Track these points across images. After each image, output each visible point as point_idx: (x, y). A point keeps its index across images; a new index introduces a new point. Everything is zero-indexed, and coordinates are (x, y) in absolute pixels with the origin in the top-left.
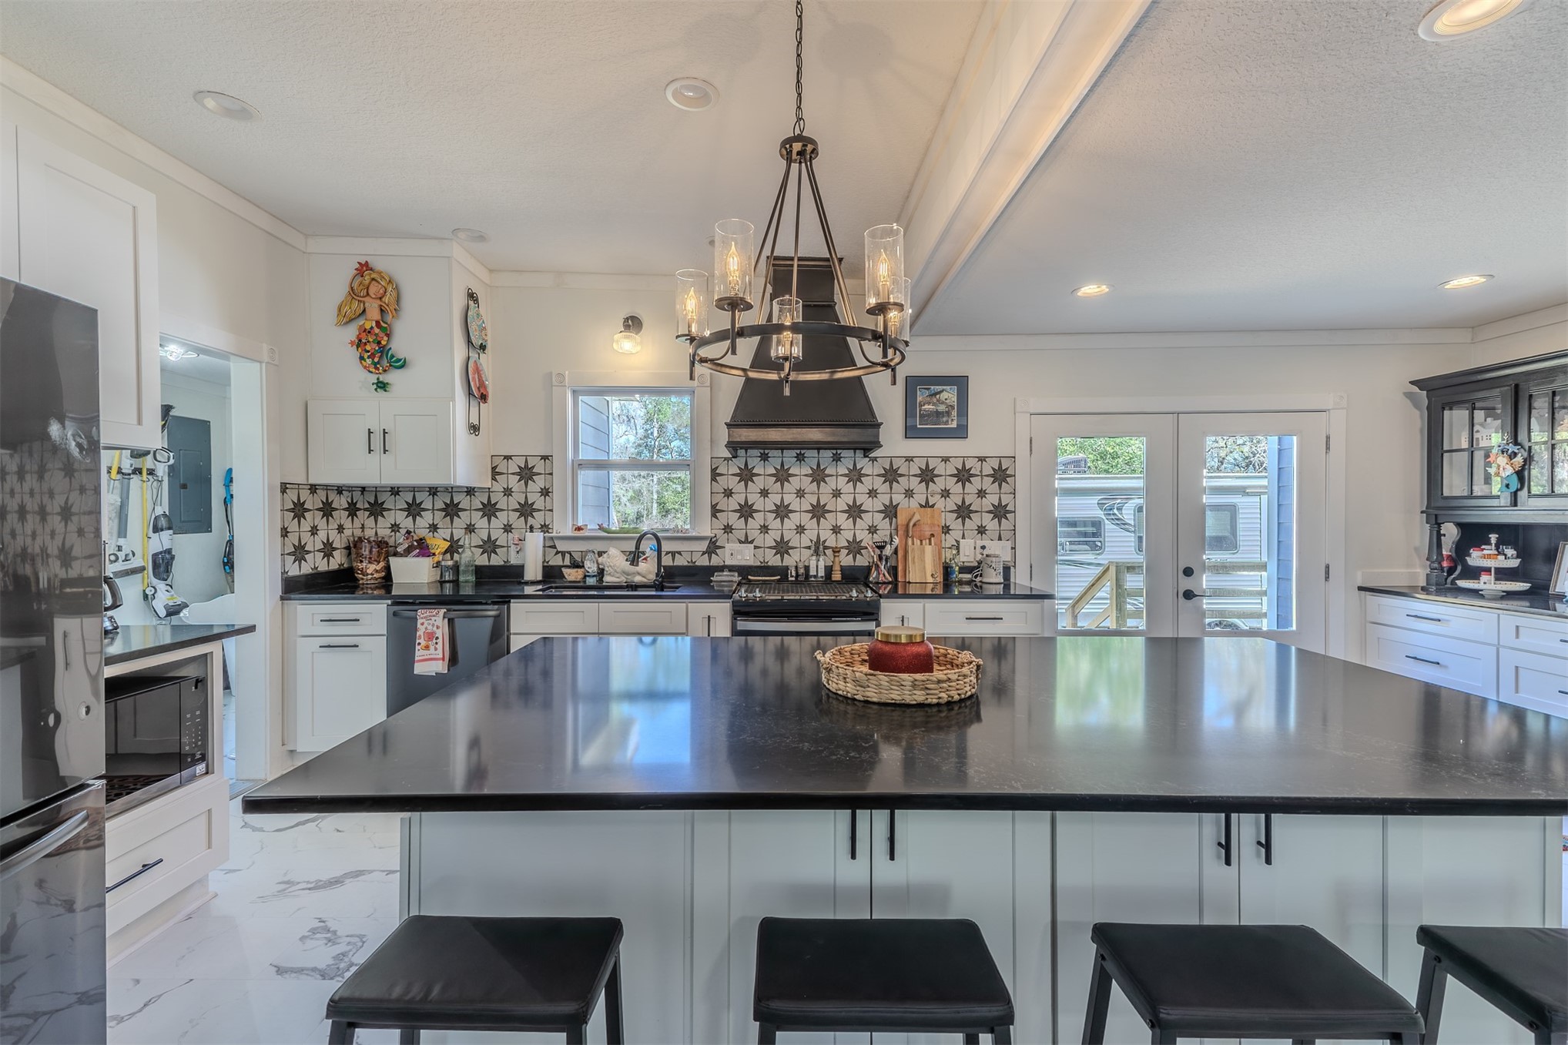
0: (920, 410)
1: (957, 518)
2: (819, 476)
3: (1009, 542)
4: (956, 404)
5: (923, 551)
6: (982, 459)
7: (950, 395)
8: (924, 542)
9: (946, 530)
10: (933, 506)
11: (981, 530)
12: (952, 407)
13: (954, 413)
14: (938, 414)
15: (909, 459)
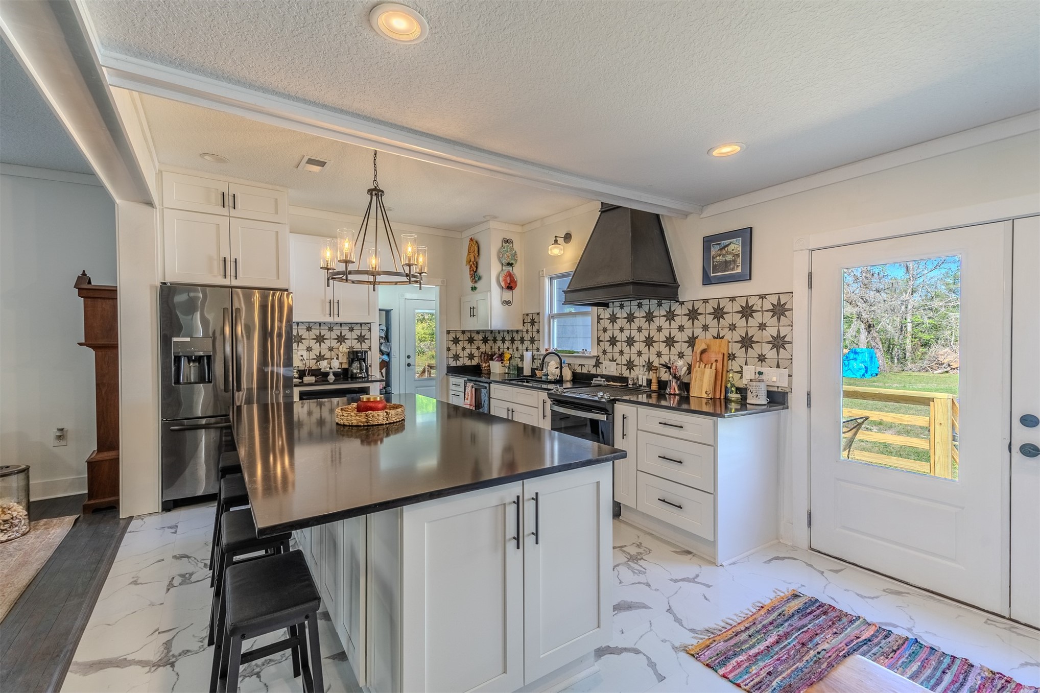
0: (713, 262)
1: (741, 348)
2: (649, 317)
3: (787, 370)
4: (741, 252)
5: (703, 373)
6: (762, 297)
7: (736, 246)
8: (707, 366)
9: (732, 357)
10: (722, 338)
11: (762, 358)
12: (738, 255)
13: (739, 260)
14: (727, 263)
15: (706, 301)
